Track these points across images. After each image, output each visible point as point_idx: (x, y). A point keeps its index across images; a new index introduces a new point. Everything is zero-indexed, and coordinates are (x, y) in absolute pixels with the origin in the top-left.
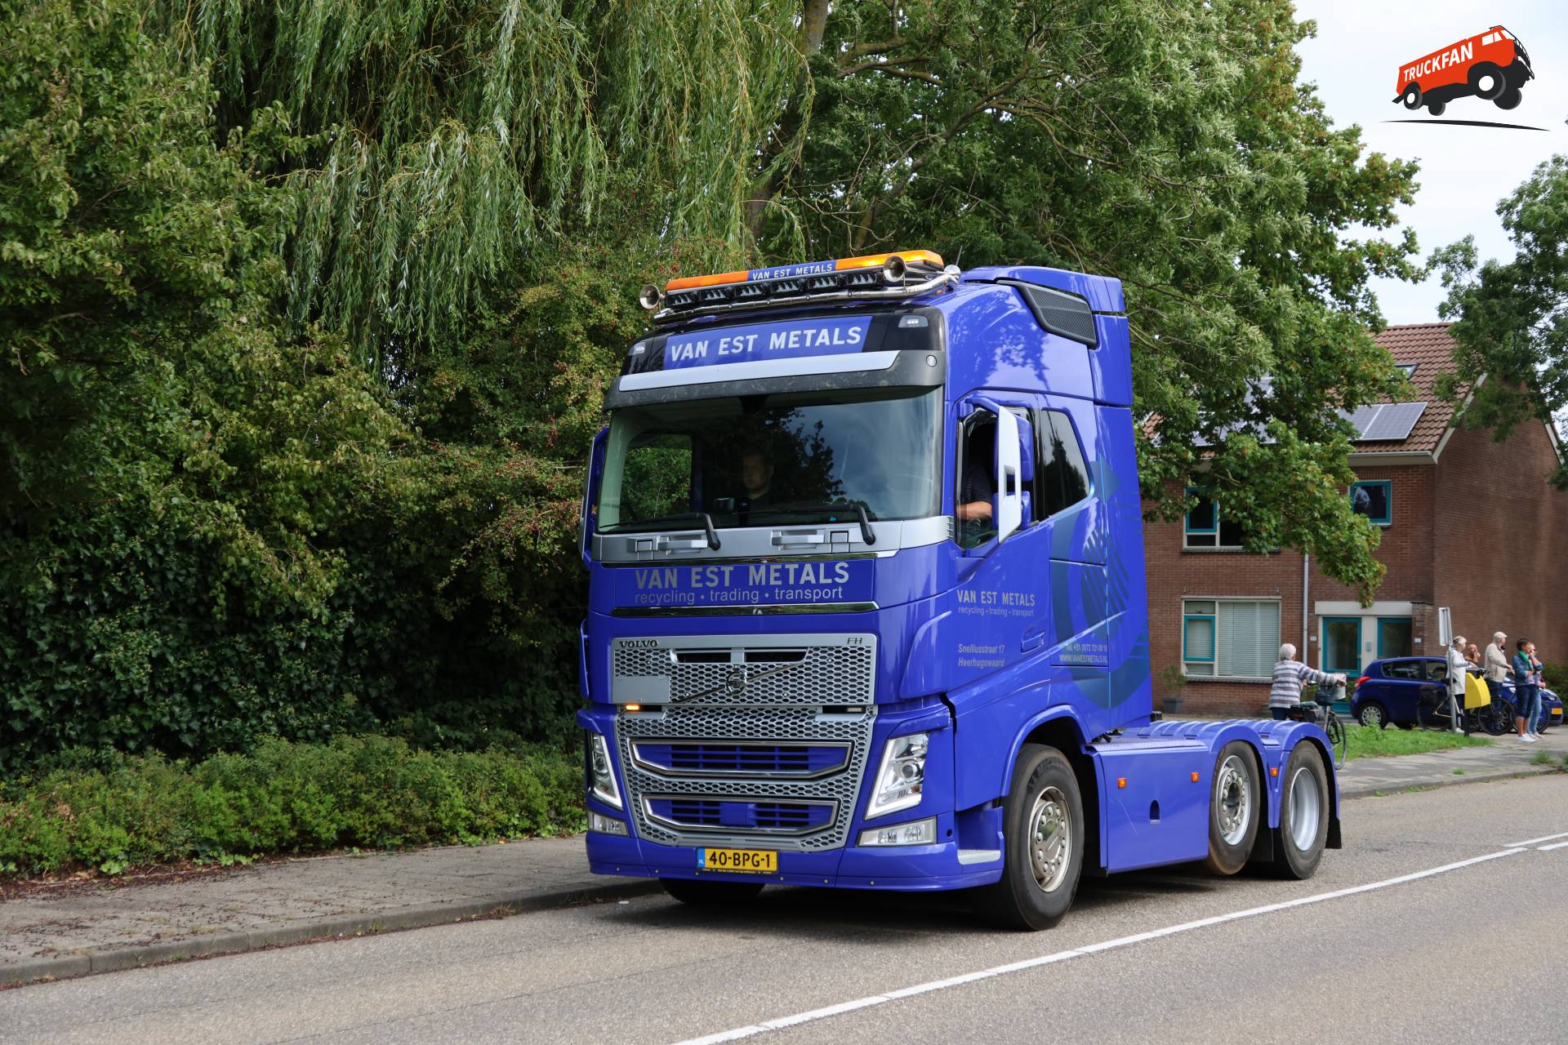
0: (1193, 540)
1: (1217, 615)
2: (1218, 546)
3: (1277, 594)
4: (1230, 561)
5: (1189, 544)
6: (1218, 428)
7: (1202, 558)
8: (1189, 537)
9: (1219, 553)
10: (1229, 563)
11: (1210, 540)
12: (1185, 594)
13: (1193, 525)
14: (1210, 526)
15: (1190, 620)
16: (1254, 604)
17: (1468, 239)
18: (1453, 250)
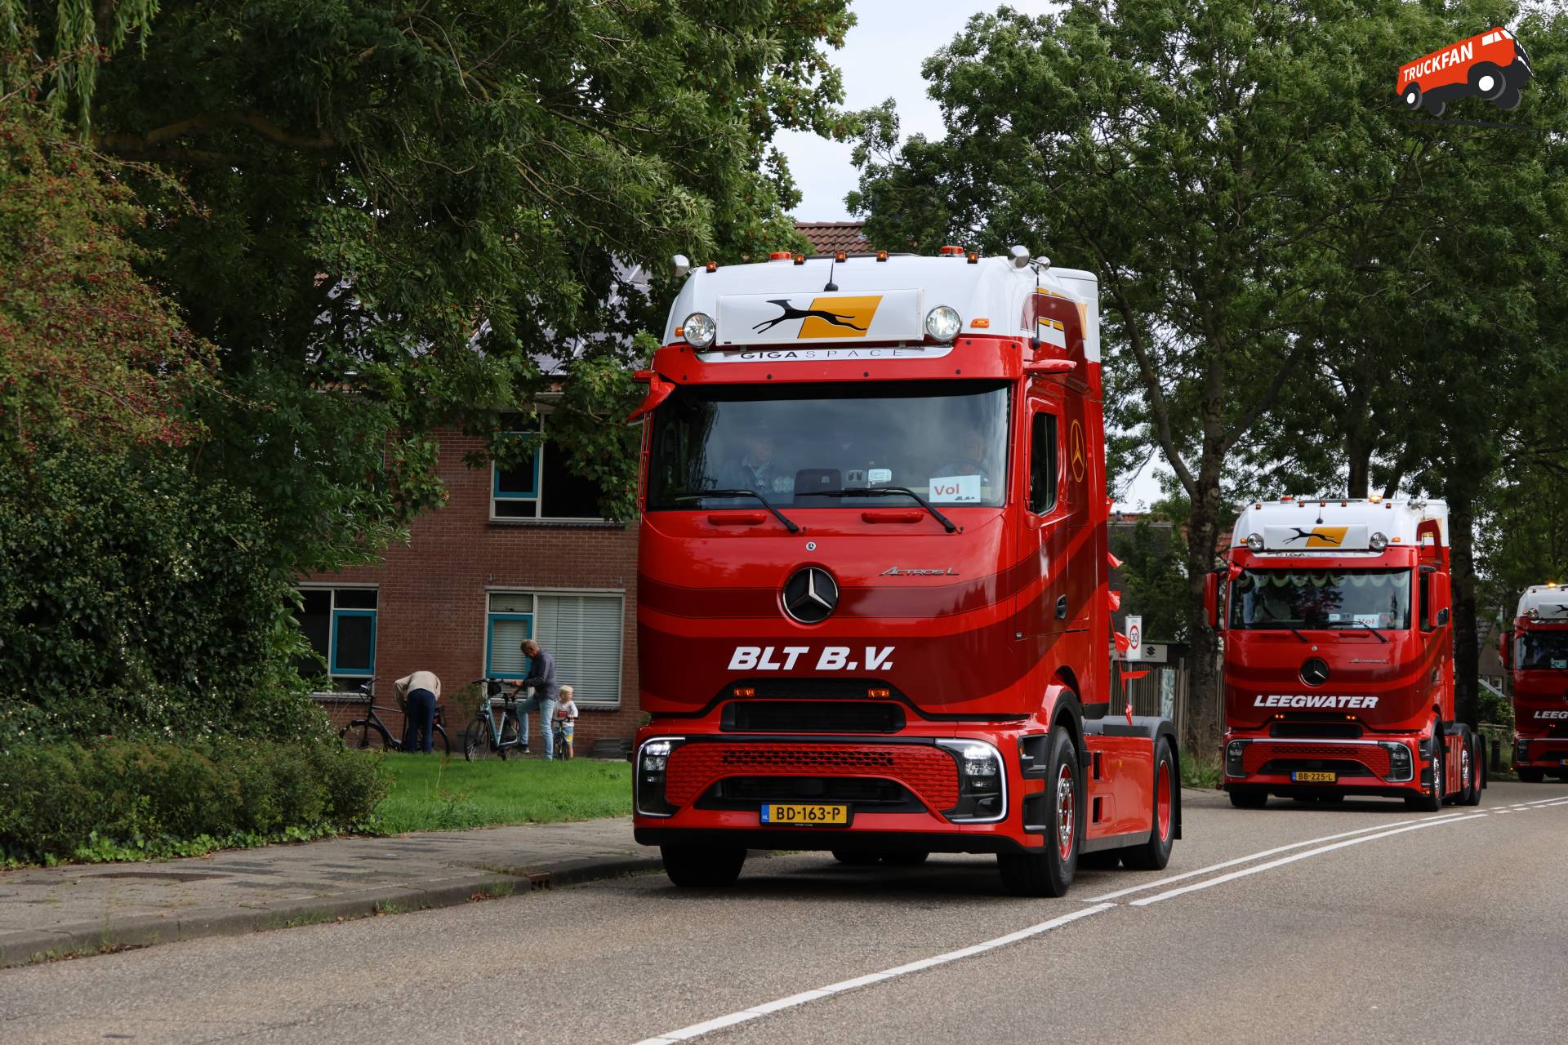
0: (502, 508)
1: (535, 614)
2: (538, 517)
3: (620, 586)
4: (556, 538)
5: (497, 515)
6: (572, 341)
7: (516, 533)
8: (497, 503)
9: (541, 527)
10: (554, 541)
11: (529, 509)
12: (491, 583)
13: (505, 485)
14: (529, 488)
15: (497, 621)
16: (576, 598)
17: (889, 104)
18: (869, 118)
